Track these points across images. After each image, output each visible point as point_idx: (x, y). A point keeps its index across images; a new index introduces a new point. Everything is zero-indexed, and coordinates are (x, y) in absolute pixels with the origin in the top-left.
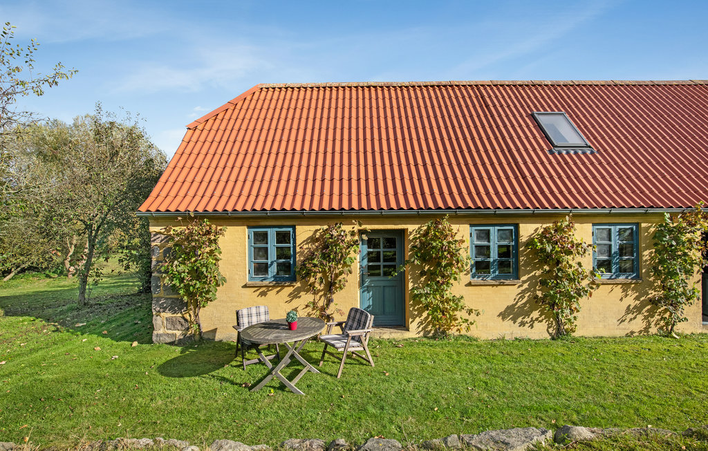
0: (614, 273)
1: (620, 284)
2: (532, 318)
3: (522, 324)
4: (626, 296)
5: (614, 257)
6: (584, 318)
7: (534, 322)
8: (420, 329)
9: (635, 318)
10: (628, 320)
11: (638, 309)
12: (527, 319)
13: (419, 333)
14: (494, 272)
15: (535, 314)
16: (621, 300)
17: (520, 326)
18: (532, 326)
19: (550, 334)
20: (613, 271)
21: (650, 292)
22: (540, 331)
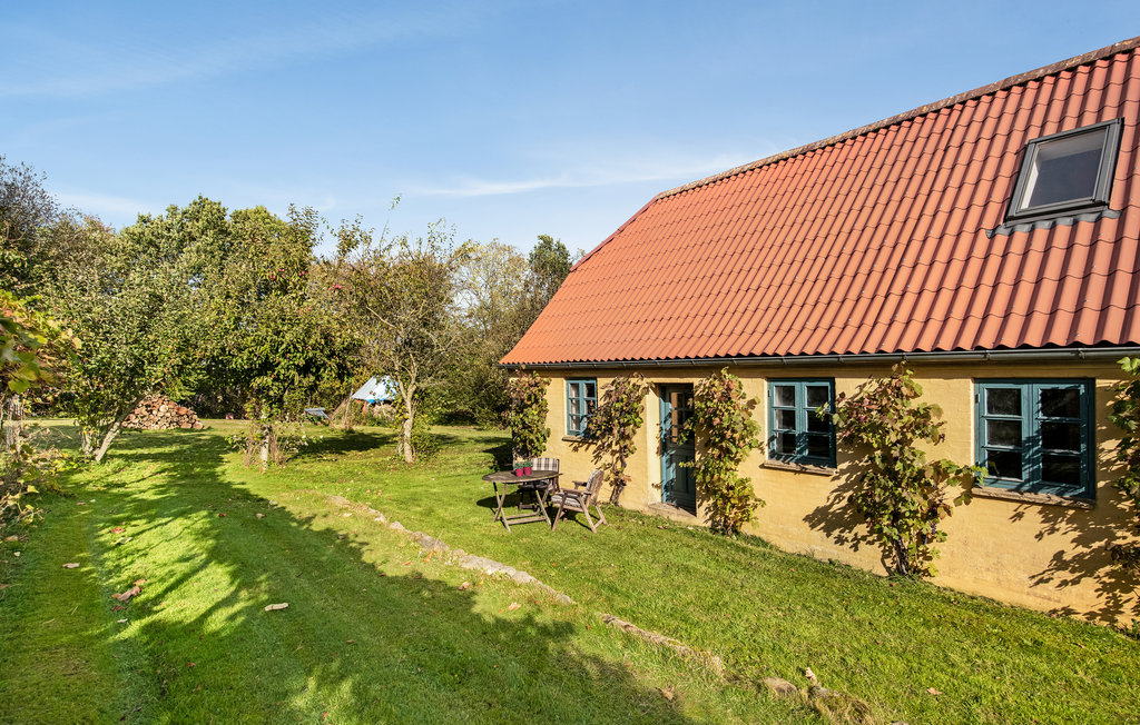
0: (1028, 481)
1: (1039, 504)
2: (856, 534)
3: (840, 540)
4: (1052, 531)
5: (1029, 448)
6: (952, 554)
7: (858, 542)
8: (708, 517)
9: (1075, 582)
10: (1057, 581)
11: (1085, 566)
12: (849, 535)
13: (706, 522)
14: (800, 452)
15: (862, 529)
16: (1040, 536)
17: (836, 543)
18: (855, 547)
19: (888, 569)
20: (1025, 475)
21: (1119, 534)
22: (869, 559)
